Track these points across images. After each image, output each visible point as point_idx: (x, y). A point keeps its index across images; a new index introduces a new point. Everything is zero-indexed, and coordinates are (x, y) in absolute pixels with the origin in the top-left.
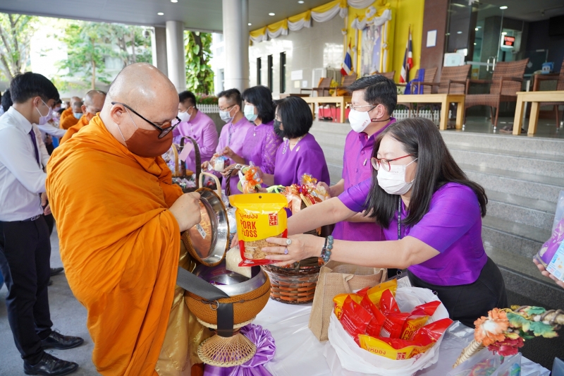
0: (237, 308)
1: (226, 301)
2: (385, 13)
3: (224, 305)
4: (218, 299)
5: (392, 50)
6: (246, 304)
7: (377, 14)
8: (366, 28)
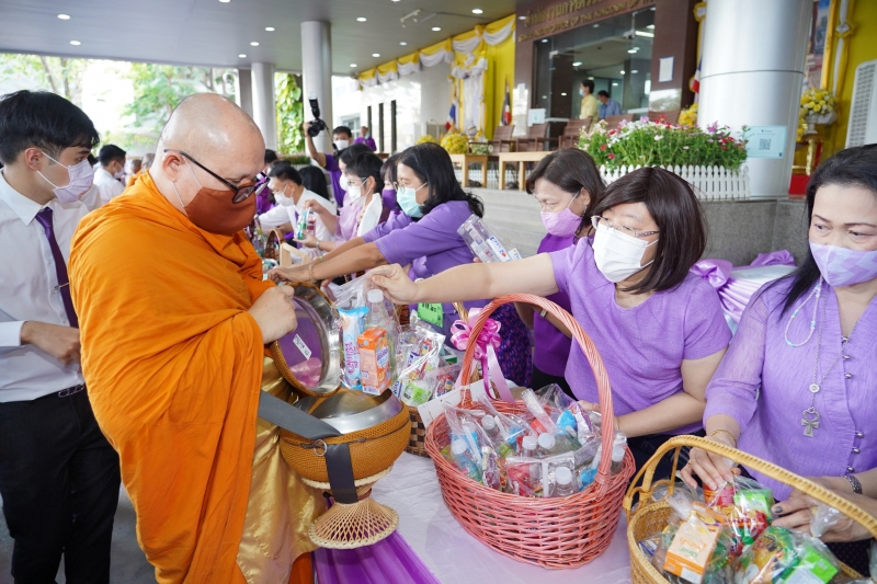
0: (356, 452)
1: (338, 441)
2: (482, 62)
3: (335, 448)
4: (323, 438)
5: (491, 103)
6: (367, 444)
7: (476, 61)
8: (467, 77)
